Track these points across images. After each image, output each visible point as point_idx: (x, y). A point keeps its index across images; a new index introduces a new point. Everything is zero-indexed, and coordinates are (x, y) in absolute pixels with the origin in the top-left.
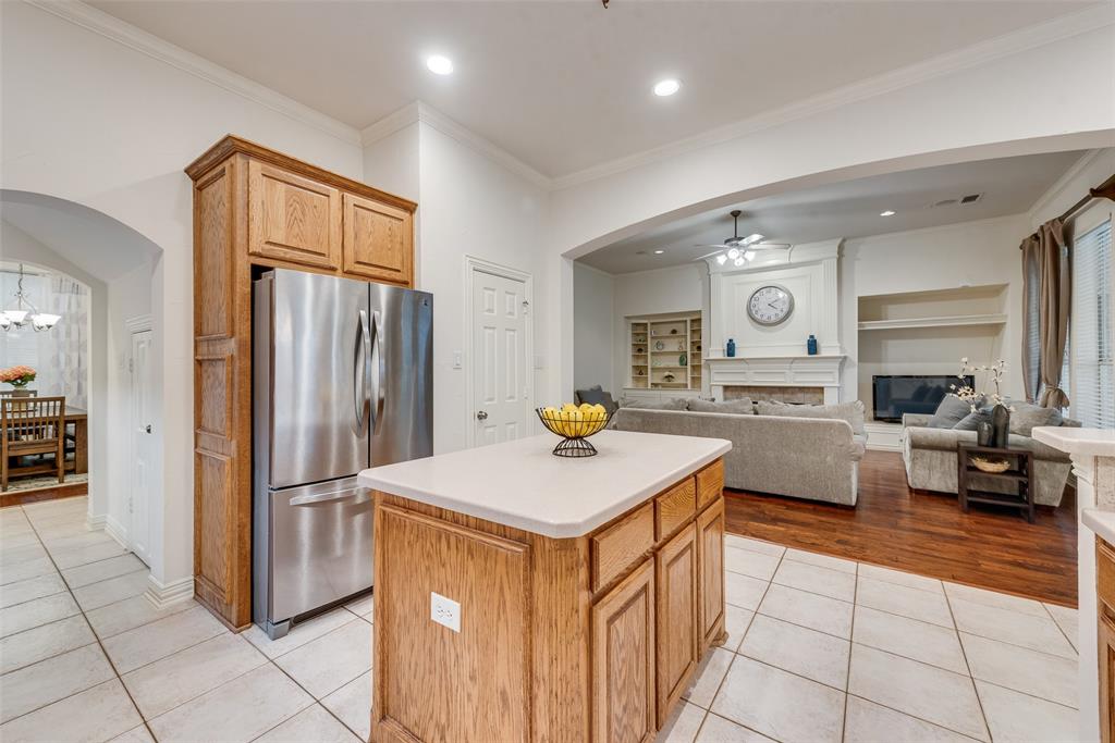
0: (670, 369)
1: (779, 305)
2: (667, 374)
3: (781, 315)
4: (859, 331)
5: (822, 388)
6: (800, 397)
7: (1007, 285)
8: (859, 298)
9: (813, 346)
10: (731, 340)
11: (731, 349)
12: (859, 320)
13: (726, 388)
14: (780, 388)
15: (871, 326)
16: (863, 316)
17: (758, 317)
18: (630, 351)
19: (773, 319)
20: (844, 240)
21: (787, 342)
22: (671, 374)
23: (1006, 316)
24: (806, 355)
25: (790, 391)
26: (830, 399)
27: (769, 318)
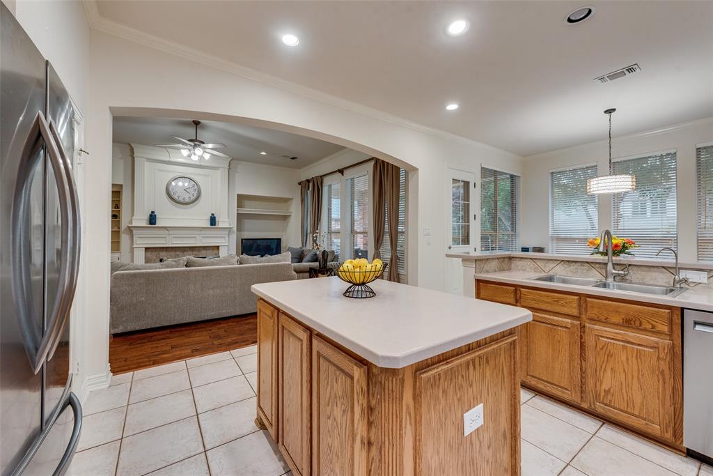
1: (191, 191)
3: (193, 198)
4: (238, 214)
5: (218, 247)
6: (203, 253)
7: (292, 199)
8: (238, 195)
9: (213, 221)
10: (153, 212)
11: (152, 219)
12: (238, 207)
13: (147, 249)
14: (190, 247)
15: (243, 211)
16: (239, 206)
17: (176, 197)
19: (187, 200)
20: (233, 159)
21: (195, 217)
23: (291, 213)
24: (209, 226)
25: (197, 249)
26: (223, 253)
27: (184, 199)
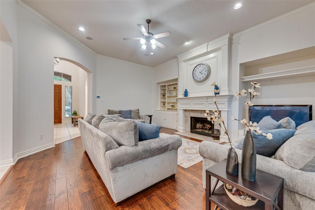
0: (173, 103)
2: (172, 105)
3: (205, 77)
8: (240, 64)
10: (186, 90)
11: (186, 94)
17: (196, 78)
18: (160, 96)
19: (202, 79)
20: (232, 35)
22: (173, 105)
27: (200, 78)
